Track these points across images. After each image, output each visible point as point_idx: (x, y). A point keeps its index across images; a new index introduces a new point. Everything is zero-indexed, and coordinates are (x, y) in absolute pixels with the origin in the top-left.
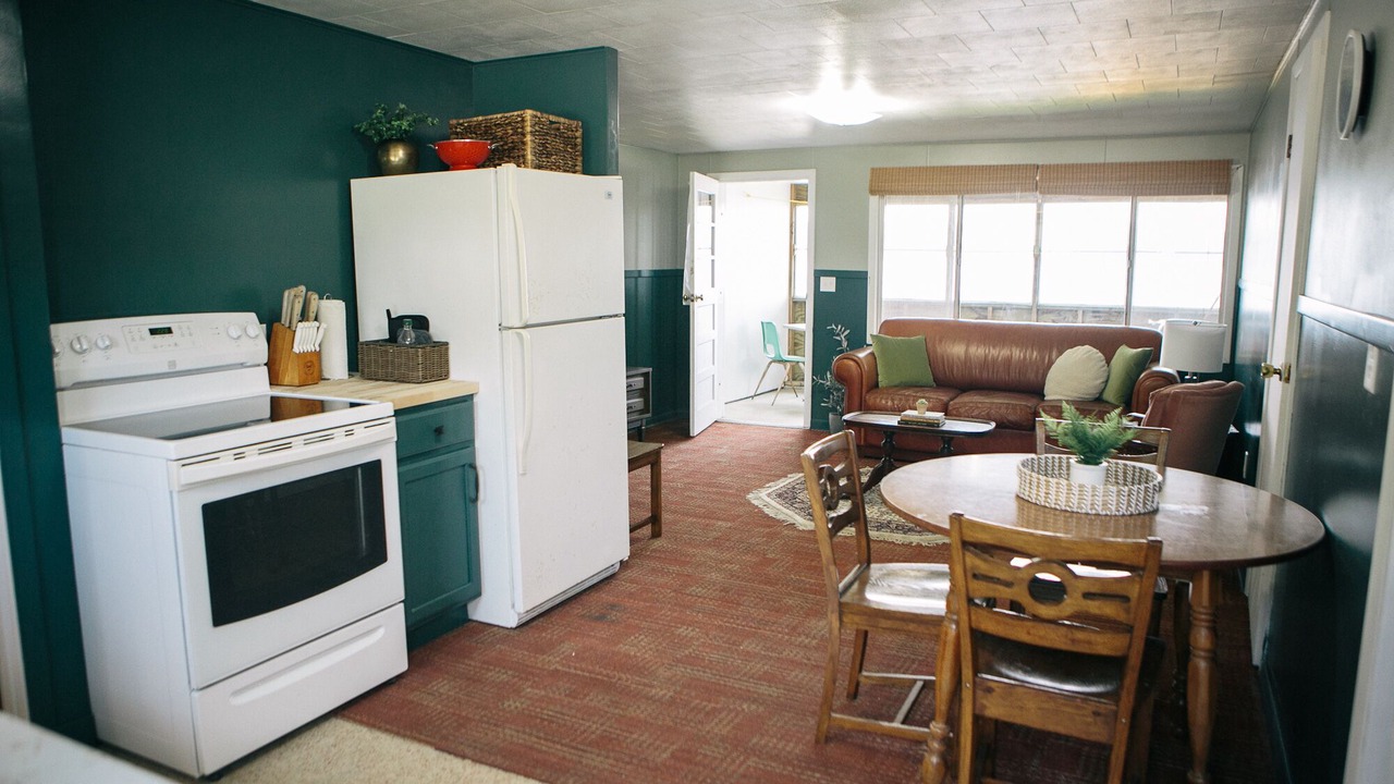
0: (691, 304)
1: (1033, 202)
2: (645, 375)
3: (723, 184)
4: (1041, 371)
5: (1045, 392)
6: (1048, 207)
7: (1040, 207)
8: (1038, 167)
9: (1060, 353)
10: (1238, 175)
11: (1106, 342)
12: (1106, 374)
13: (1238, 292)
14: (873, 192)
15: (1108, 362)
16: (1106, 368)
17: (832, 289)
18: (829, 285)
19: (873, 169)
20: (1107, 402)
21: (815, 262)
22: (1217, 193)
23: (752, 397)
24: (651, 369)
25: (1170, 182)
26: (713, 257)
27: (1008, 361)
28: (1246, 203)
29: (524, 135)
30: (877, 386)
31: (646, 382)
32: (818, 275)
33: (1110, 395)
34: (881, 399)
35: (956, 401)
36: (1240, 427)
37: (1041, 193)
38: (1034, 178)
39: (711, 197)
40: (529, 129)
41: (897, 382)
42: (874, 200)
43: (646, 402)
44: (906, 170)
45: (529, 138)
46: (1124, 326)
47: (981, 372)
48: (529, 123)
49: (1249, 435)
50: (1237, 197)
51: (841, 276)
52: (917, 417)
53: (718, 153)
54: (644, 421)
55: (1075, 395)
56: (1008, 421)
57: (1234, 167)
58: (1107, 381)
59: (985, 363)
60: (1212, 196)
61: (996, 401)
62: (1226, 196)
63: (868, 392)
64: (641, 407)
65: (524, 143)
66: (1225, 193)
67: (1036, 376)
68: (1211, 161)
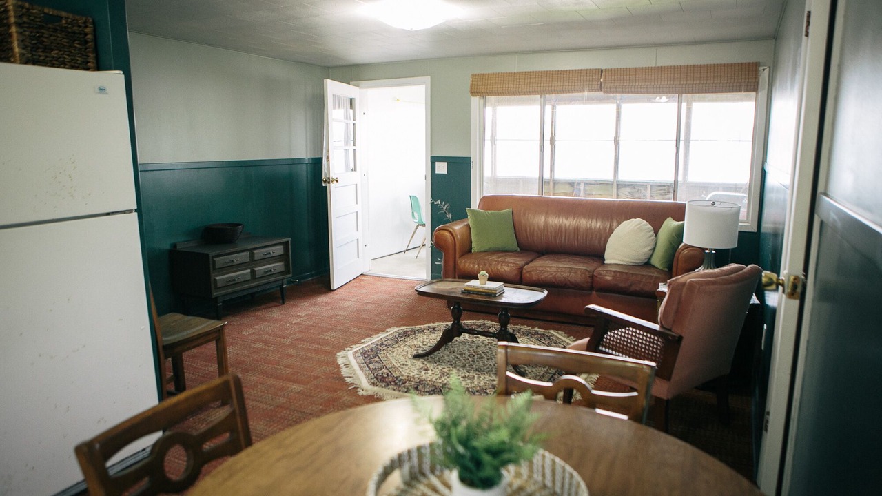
0: (328, 185)
1: (613, 102)
2: (286, 244)
3: (363, 90)
4: (603, 239)
5: (606, 256)
6: (624, 106)
7: (618, 107)
8: (602, 71)
9: (619, 223)
10: (764, 75)
11: (655, 215)
12: (653, 243)
13: (764, 173)
14: (473, 93)
15: (656, 233)
16: (654, 237)
17: (445, 171)
18: (442, 168)
19: (473, 75)
20: (654, 267)
21: (431, 151)
22: (747, 91)
23: (404, 251)
24: (290, 239)
25: (708, 82)
26: (354, 148)
27: (577, 229)
28: (771, 99)
29: (9, 26)
30: (470, 251)
31: (286, 249)
32: (434, 160)
33: (657, 261)
34: (470, 263)
35: (530, 265)
36: (761, 297)
37: (604, 92)
38: (599, 80)
39: (352, 101)
40: (13, 20)
41: (487, 248)
42: (475, 100)
43: (287, 265)
44: (498, 75)
45: (14, 29)
46: (672, 201)
47: (555, 237)
48: (12, 13)
49: (768, 306)
50: (763, 94)
51: (452, 162)
52: (478, 288)
53: (357, 66)
54: (285, 281)
55: (627, 260)
56: (570, 282)
57: (761, 68)
58: (654, 249)
59: (560, 231)
60: (743, 93)
61: (561, 265)
62: (753, 94)
63: (461, 256)
64: (282, 269)
65: (10, 35)
66: (754, 91)
67: (600, 242)
68: (742, 64)
